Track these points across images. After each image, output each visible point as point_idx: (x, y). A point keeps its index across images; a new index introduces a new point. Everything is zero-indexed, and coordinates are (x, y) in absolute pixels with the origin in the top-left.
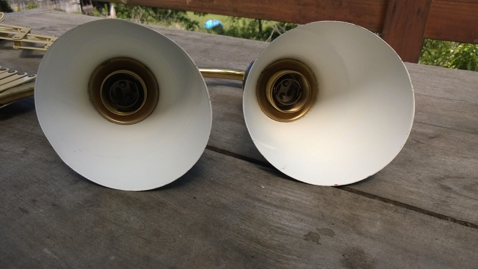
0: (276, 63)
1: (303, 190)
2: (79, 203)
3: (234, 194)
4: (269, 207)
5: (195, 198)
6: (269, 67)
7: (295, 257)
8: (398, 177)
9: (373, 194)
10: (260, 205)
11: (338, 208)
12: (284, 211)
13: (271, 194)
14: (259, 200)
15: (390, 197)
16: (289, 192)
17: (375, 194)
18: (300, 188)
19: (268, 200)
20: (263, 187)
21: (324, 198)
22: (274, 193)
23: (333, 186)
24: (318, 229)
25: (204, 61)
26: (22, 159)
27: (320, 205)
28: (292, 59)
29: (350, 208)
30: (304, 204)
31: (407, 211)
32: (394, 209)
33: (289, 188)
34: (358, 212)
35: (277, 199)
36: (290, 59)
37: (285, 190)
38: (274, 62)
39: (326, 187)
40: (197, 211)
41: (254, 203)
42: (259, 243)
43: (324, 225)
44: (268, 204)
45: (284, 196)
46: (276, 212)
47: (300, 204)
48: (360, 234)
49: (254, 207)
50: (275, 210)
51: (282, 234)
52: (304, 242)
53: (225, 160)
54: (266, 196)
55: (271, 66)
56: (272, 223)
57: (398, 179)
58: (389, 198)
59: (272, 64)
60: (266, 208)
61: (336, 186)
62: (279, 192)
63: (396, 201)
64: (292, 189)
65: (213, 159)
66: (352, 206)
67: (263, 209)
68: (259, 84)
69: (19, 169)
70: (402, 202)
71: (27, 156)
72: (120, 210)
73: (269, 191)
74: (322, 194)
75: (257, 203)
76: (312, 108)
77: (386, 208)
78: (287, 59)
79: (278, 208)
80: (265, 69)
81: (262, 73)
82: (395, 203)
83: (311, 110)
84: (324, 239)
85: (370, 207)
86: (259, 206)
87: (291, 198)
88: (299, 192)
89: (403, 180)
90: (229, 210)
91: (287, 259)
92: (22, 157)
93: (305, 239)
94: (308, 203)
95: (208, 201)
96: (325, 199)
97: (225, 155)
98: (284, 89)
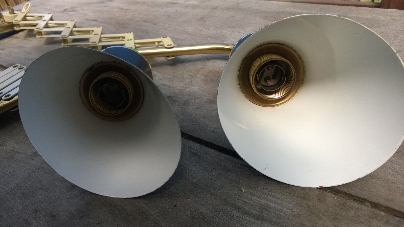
0: (257, 49)
1: (285, 194)
2: (72, 214)
3: (214, 201)
4: (247, 218)
5: (175, 206)
6: (250, 54)
8: (394, 172)
9: (363, 197)
10: (239, 214)
11: (321, 218)
12: (262, 222)
13: (251, 200)
14: (238, 209)
15: (381, 201)
16: (270, 196)
17: (365, 197)
18: (282, 190)
19: (247, 208)
20: (244, 191)
21: (307, 204)
22: (254, 198)
23: (317, 188)
25: (200, 31)
26: (32, 162)
27: (302, 214)
28: (274, 43)
29: (335, 219)
30: (285, 213)
31: (400, 221)
32: (385, 219)
33: (271, 191)
34: (343, 224)
35: (256, 207)
36: (271, 43)
37: (266, 194)
38: (255, 49)
39: (310, 189)
40: (176, 223)
41: (233, 211)
44: (247, 213)
45: (264, 202)
46: (254, 224)
47: (280, 214)
49: (232, 217)
50: (253, 221)
53: (208, 155)
54: (246, 203)
55: (252, 53)
57: (393, 174)
58: (380, 203)
59: (253, 51)
60: (244, 218)
61: (321, 187)
62: (259, 197)
63: (388, 207)
64: (273, 192)
65: (198, 155)
66: (337, 216)
67: (241, 220)
68: (240, 72)
69: (29, 174)
70: (396, 208)
71: (37, 158)
72: (106, 222)
73: (249, 196)
74: (305, 199)
75: (235, 212)
76: (299, 90)
77: (376, 218)
78: (269, 44)
79: (257, 219)
80: (246, 57)
81: (243, 61)
82: (388, 210)
83: (298, 93)
85: (358, 216)
86: (237, 216)
87: (272, 205)
88: (280, 196)
89: (398, 175)
90: (206, 222)
92: (32, 160)
94: (289, 211)
95: (187, 209)
96: (308, 206)
97: (209, 149)
98: (268, 73)
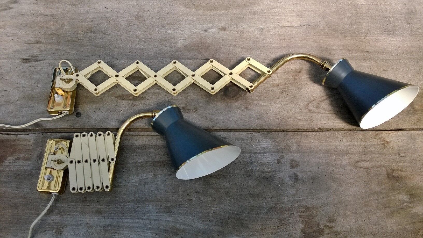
4: (261, 155)
7: (278, 172)
10: (257, 155)
11: (281, 143)
12: (266, 154)
13: (258, 148)
14: (256, 153)
19: (258, 151)
24: (279, 157)
34: (287, 142)
35: (261, 149)
42: (266, 172)
43: (280, 154)
44: (259, 153)
45: (262, 146)
48: (291, 152)
49: (256, 157)
50: (263, 155)
51: (270, 165)
52: (278, 165)
56: (265, 162)
66: (285, 140)
67: (259, 157)
74: (273, 138)
84: (283, 160)
87: (265, 146)
90: (250, 163)
91: (276, 174)
93: (278, 164)
